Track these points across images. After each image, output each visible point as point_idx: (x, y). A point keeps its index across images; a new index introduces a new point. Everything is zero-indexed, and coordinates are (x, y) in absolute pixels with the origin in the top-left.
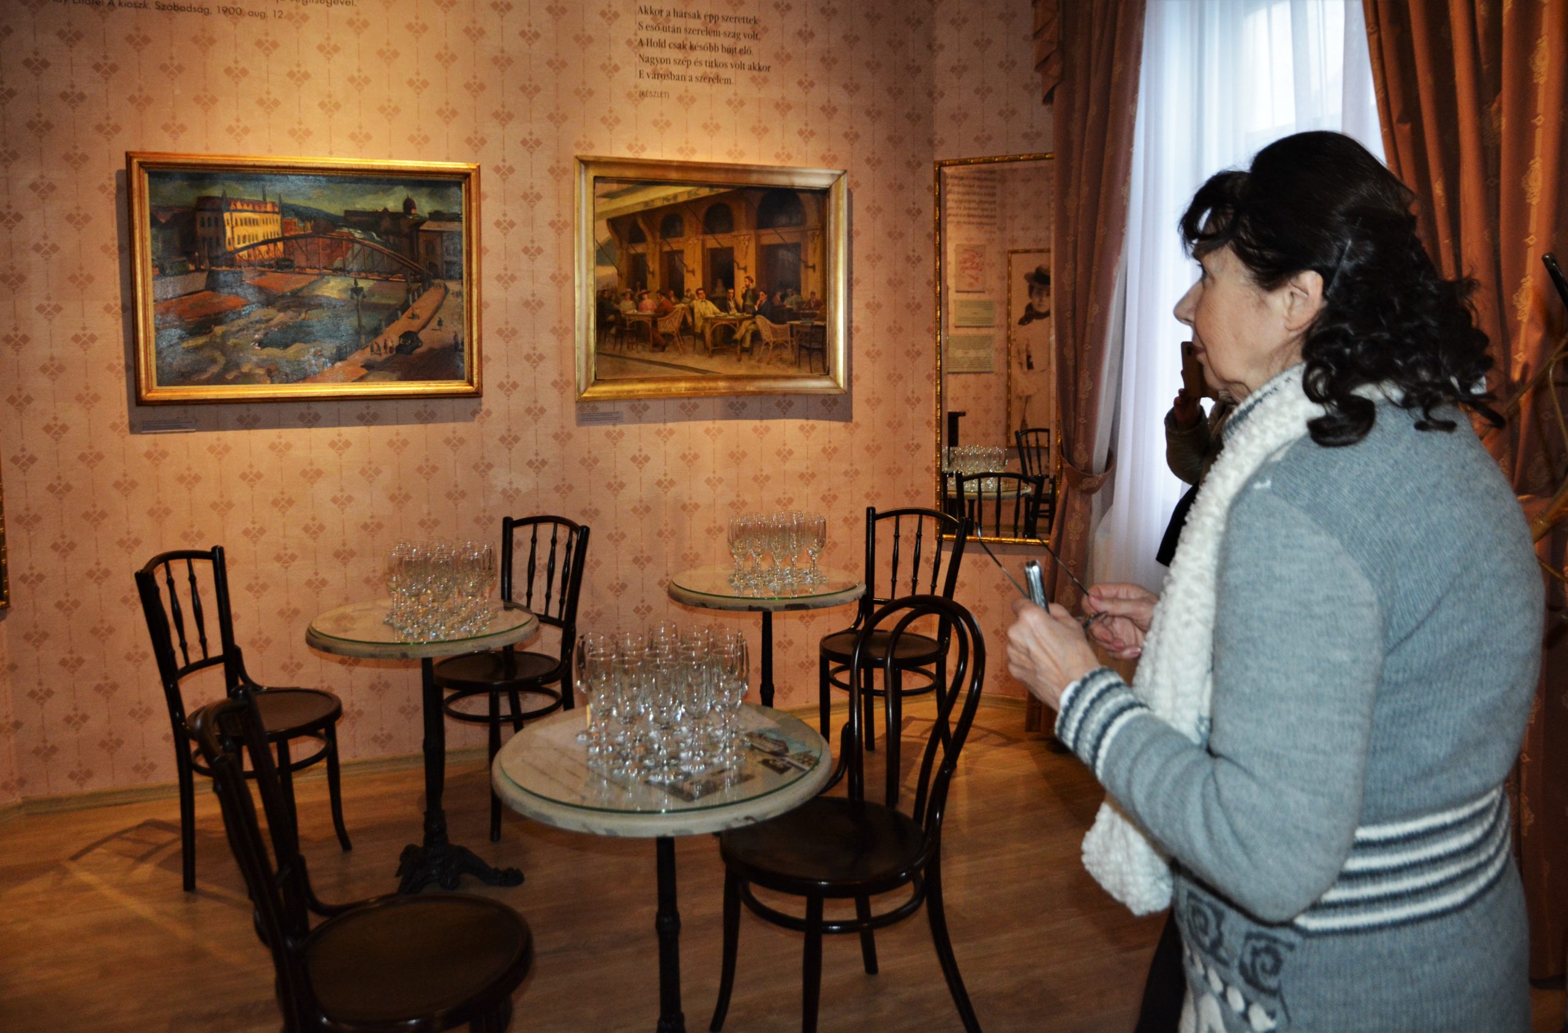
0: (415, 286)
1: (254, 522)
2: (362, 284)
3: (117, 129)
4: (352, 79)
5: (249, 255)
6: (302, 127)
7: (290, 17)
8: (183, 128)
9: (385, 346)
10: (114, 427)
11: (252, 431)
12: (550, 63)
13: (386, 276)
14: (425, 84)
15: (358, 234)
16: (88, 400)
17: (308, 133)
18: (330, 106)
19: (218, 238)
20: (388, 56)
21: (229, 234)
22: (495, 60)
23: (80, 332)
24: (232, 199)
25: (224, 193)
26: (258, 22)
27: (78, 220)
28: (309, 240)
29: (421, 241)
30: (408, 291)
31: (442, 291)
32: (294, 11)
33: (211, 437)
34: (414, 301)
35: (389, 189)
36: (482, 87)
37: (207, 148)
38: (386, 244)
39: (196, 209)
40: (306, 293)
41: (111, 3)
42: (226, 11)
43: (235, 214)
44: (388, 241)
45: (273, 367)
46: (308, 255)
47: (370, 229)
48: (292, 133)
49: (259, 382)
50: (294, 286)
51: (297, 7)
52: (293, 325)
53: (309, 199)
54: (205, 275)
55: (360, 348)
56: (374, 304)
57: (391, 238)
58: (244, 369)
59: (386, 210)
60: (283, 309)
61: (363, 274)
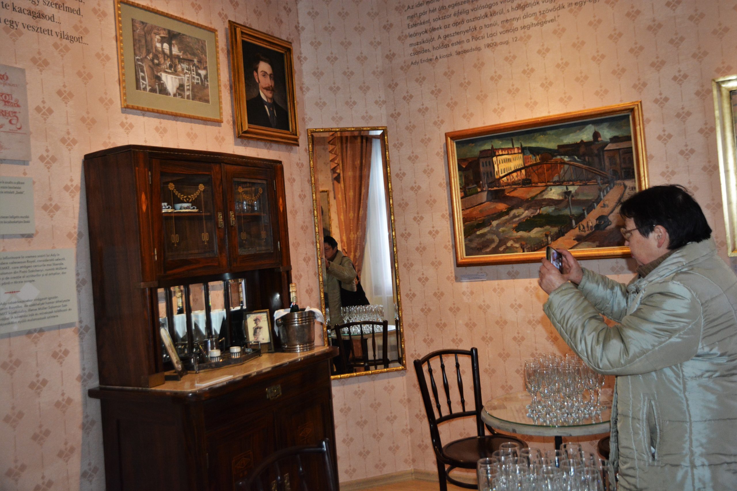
0: (604, 186)
1: (518, 333)
2: (572, 189)
3: (442, 122)
4: (558, 66)
5: (508, 180)
6: (533, 101)
7: (521, 38)
8: (472, 115)
9: (588, 226)
10: (448, 278)
11: (515, 280)
12: (691, 18)
13: (584, 182)
14: (603, 57)
15: (566, 159)
16: (436, 264)
17: (536, 103)
18: (547, 85)
19: (491, 173)
20: (578, 45)
21: (496, 169)
22: (649, 28)
23: (432, 229)
24: (496, 149)
25: (492, 147)
26: (505, 46)
27: (428, 172)
28: (539, 166)
29: (605, 157)
30: (600, 190)
31: (622, 186)
32: (523, 35)
33: (495, 283)
34: (604, 196)
35: (583, 128)
36: (641, 48)
37: (484, 123)
38: (584, 162)
39: (479, 158)
40: (539, 198)
41: (437, 58)
42: (489, 46)
43: (499, 158)
44: (584, 160)
45: (523, 243)
46: (539, 175)
47: (573, 155)
48: (527, 105)
49: (517, 252)
50: (532, 194)
51: (524, 32)
52: (534, 217)
53: (537, 142)
54: (486, 193)
55: (572, 228)
56: (579, 200)
57: (587, 158)
58: (509, 244)
59: (582, 141)
60: (527, 209)
61: (571, 183)
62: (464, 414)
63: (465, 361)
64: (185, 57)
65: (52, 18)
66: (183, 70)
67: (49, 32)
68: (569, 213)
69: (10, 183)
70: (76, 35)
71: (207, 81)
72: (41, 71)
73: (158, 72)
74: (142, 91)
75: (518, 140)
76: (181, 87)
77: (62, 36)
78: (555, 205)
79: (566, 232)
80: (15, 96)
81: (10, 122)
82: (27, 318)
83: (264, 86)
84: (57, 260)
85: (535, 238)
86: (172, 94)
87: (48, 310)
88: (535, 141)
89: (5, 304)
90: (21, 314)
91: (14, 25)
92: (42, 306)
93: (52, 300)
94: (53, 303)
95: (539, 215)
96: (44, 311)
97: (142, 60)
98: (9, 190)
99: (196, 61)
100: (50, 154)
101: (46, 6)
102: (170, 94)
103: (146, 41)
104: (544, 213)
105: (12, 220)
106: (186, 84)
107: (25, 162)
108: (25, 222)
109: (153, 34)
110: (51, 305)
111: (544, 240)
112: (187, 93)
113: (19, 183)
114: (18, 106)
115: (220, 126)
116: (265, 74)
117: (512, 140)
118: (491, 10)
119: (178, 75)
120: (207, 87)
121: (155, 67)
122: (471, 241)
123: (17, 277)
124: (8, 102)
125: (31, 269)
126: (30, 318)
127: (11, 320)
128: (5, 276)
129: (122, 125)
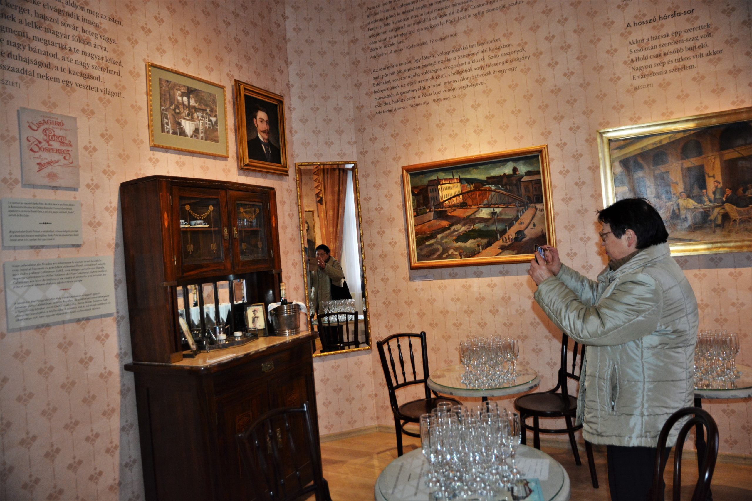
0: (521, 208)
1: (457, 320)
2: (497, 210)
3: (400, 158)
4: (487, 117)
5: (449, 203)
6: (468, 143)
7: (459, 96)
8: (422, 153)
9: (509, 239)
10: (404, 278)
11: (455, 280)
12: (581, 86)
13: (507, 205)
14: (519, 111)
15: (493, 187)
16: (395, 268)
17: (470, 145)
18: (478, 131)
19: (437, 198)
20: (501, 102)
21: (441, 195)
22: (552, 91)
23: (391, 241)
24: (440, 179)
25: (438, 178)
26: (447, 102)
27: (388, 196)
28: (473, 193)
29: (522, 186)
30: (518, 211)
31: (534, 209)
32: (460, 93)
33: (439, 282)
34: (521, 216)
35: (505, 165)
36: (547, 106)
37: (431, 160)
38: (506, 190)
39: (428, 186)
40: (473, 217)
41: (395, 109)
42: (435, 101)
43: (442, 186)
44: (506, 188)
45: (461, 251)
46: (473, 199)
47: (498, 184)
48: (464, 146)
49: (456, 258)
50: (468, 214)
51: (461, 91)
52: (469, 231)
53: (471, 174)
54: (432, 214)
55: (497, 240)
56: (503, 219)
57: (508, 187)
58: (450, 252)
59: (505, 174)
60: (464, 225)
61: (497, 206)
62: (416, 382)
63: (416, 342)
64: (200, 107)
65: (98, 79)
66: (198, 117)
67: (96, 89)
68: (495, 229)
69: (64, 205)
70: (116, 91)
71: (217, 126)
72: (89, 119)
73: (178, 119)
74: (166, 134)
75: (457, 173)
76: (196, 130)
77: (106, 92)
78: (485, 222)
79: (493, 243)
80: (68, 138)
81: (64, 158)
82: (77, 310)
83: (262, 130)
84: (99, 264)
85: (470, 247)
86: (189, 136)
87: (93, 303)
88: (469, 173)
89: (60, 298)
90: (72, 306)
91: (70, 84)
92: (88, 300)
93: (95, 296)
94: (96, 297)
95: (473, 230)
96: (90, 304)
97: (166, 110)
98: (63, 210)
99: (208, 110)
100: (95, 182)
101: (94, 70)
102: (188, 136)
103: (170, 95)
104: (477, 228)
105: (65, 233)
106: (200, 128)
107: (75, 189)
108: (75, 235)
109: (175, 90)
110: (95, 299)
111: (477, 249)
112: (201, 135)
113: (70, 205)
114: (71, 146)
115: (227, 160)
116: (262, 120)
117: (452, 173)
118: (437, 74)
119: (194, 121)
120: (217, 130)
121: (177, 115)
122: (421, 249)
123: (69, 278)
124: (63, 143)
125: (79, 271)
126: (79, 309)
127: (65, 311)
128: (60, 277)
129: (150, 160)
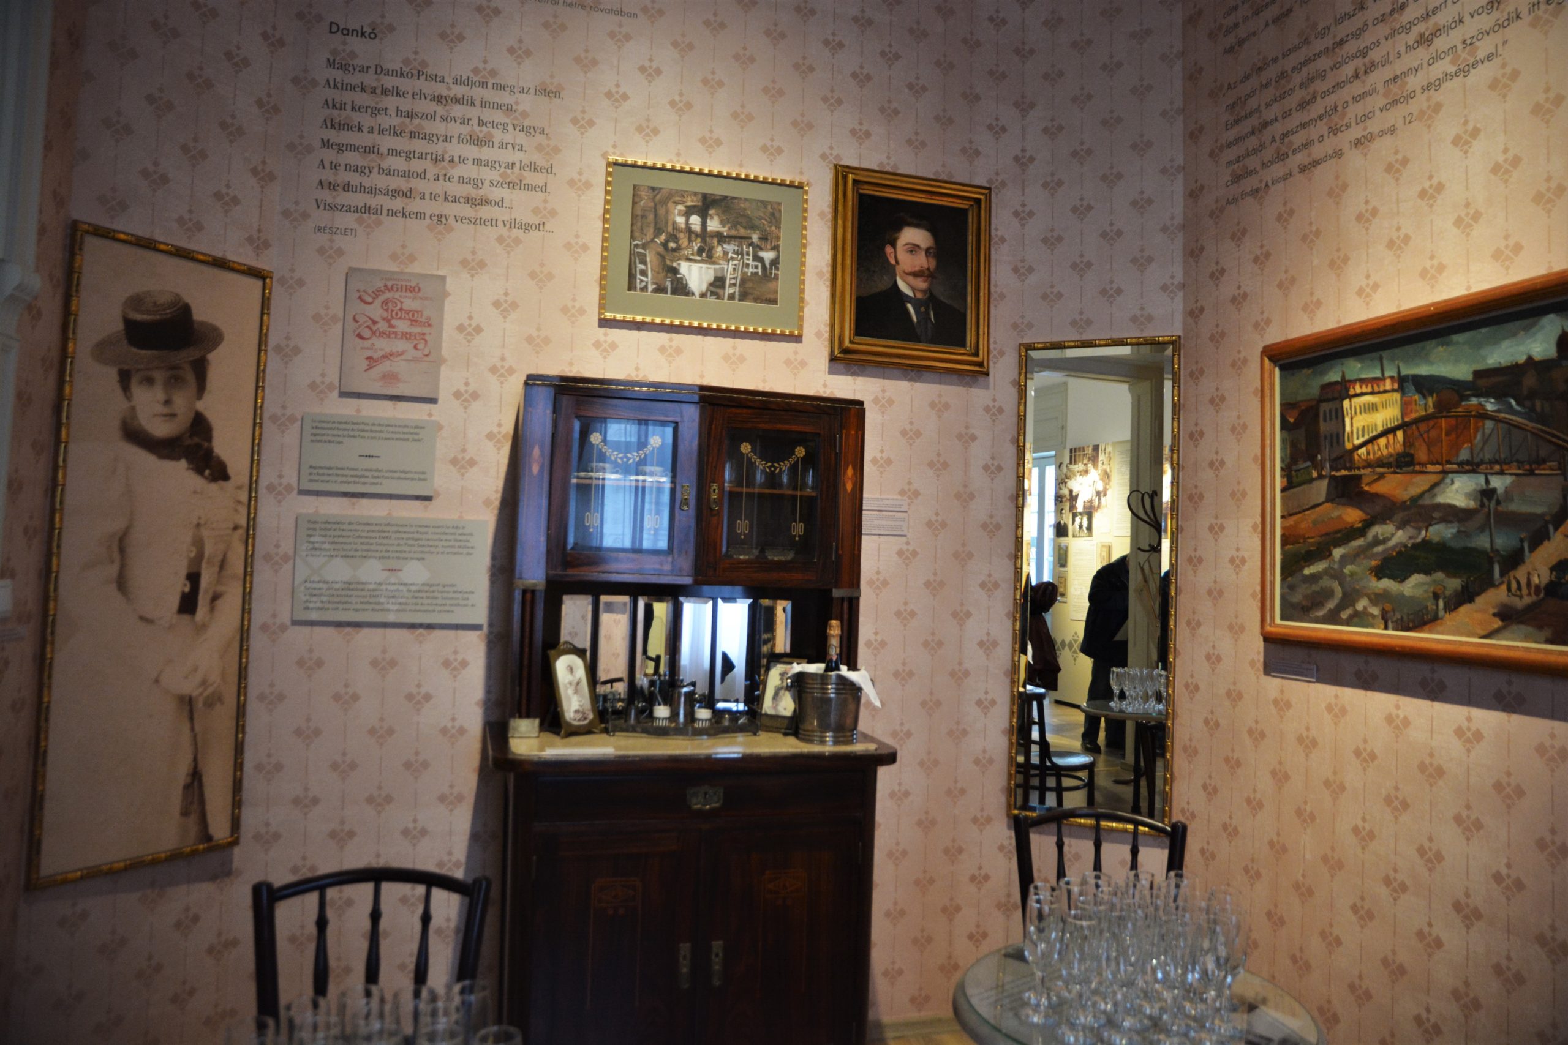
1: (1364, 820)
2: (1498, 483)
3: (1268, 322)
4: (1497, 169)
5: (1368, 453)
6: (1435, 262)
7: (1420, 116)
8: (1319, 302)
9: (1529, 585)
10: (1253, 664)
11: (1369, 693)
13: (1530, 467)
15: (1490, 406)
16: (1236, 630)
17: (1441, 268)
18: (1467, 221)
19: (1338, 436)
21: (1348, 428)
23: (1235, 554)
24: (1350, 381)
25: (1343, 376)
26: (1388, 140)
27: (1239, 430)
28: (1431, 423)
32: (1425, 106)
33: (1328, 692)
35: (1534, 324)
37: (1339, 321)
38: (1531, 414)
39: (1321, 401)
40: (1427, 501)
41: (1267, 185)
42: (1358, 143)
43: (1355, 400)
44: (1532, 409)
45: (1388, 607)
46: (1430, 444)
47: (1507, 395)
48: (1424, 274)
49: (1373, 626)
50: (1414, 491)
51: (1429, 99)
52: (1415, 546)
53: (1432, 363)
54: (1325, 483)
55: (1491, 584)
56: (1513, 513)
57: (1538, 404)
58: (1361, 605)
59: (1530, 359)
60: (1401, 526)
61: (1497, 468)
64: (733, 233)
65: (500, 203)
66: (726, 253)
67: (493, 222)
68: (1488, 545)
69: (406, 426)
70: (536, 220)
71: (777, 269)
72: (472, 276)
73: (672, 261)
74: (638, 293)
75: (1392, 359)
76: (719, 282)
77: (513, 224)
78: (1460, 521)
79: (1479, 594)
80: (425, 314)
81: (415, 347)
82: (408, 608)
83: (909, 269)
84: (461, 534)
85: (1412, 598)
86: (697, 294)
87: (439, 601)
88: (1427, 361)
89: (380, 584)
90: (400, 600)
91: (443, 220)
92: (432, 595)
93: (446, 589)
94: (448, 592)
95: (1425, 543)
96: (435, 602)
97: (644, 246)
98: (402, 436)
99: (755, 238)
100: (471, 389)
101: (494, 189)
102: (693, 294)
103: (656, 215)
104: (1436, 539)
105: (403, 475)
106: (729, 276)
107: (433, 401)
108: (420, 479)
109: (670, 205)
110: (445, 595)
111: (1431, 606)
112: (729, 291)
113: (416, 427)
114: (430, 325)
115: (801, 342)
116: (913, 249)
117: (1381, 359)
118: (1367, 60)
119: (714, 263)
120: (776, 277)
121: (670, 253)
122: (1292, 588)
123: (401, 552)
124: (416, 321)
125: (421, 543)
126: (413, 607)
127: (386, 606)
128: (384, 548)
129: (597, 345)
